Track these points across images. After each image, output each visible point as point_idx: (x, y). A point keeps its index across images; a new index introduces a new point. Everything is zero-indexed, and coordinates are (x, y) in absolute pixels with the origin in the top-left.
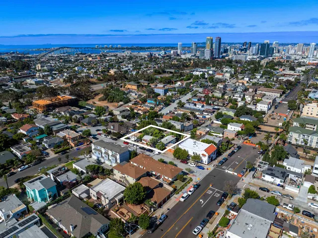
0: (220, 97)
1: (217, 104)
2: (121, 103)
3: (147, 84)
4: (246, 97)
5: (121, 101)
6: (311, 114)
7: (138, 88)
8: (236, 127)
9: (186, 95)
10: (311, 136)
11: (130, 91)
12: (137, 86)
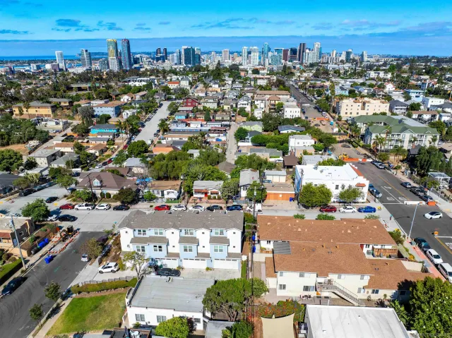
0: (216, 107)
1: (220, 118)
2: (33, 143)
3: (67, 104)
4: (256, 103)
5: (32, 139)
6: (351, 113)
7: (53, 111)
8: (305, 141)
9: (155, 112)
10: (402, 134)
11: (40, 119)
12: (52, 107)
